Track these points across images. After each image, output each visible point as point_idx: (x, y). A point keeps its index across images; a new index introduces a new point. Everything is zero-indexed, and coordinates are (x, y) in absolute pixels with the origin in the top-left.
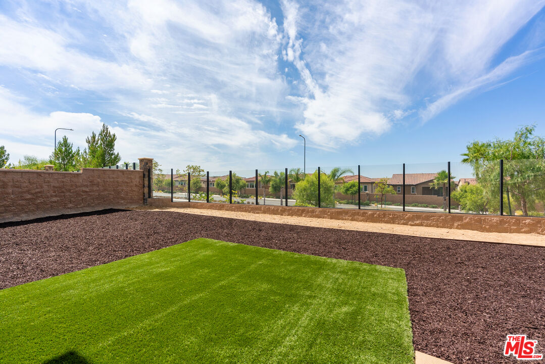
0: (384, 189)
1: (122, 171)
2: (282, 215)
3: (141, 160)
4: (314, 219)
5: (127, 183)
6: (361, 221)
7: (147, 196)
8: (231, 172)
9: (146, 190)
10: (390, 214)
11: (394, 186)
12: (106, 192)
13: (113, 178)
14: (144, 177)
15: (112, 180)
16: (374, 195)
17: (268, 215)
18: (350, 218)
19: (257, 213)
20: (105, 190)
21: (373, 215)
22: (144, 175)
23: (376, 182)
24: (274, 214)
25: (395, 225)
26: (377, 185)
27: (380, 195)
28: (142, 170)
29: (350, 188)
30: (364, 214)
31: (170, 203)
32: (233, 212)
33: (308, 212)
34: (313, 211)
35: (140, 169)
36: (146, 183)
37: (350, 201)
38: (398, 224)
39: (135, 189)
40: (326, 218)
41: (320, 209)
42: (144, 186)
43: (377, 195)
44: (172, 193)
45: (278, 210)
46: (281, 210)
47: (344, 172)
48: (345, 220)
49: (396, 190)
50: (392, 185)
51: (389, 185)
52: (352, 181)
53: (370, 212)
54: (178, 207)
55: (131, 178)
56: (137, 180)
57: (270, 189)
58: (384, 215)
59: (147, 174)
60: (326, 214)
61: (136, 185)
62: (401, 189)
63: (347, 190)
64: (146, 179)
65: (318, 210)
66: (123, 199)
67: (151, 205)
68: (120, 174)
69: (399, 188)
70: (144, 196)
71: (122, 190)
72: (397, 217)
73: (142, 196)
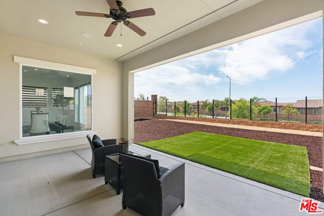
0: (290, 110)
1: (146, 101)
2: (228, 124)
3: (152, 96)
4: (248, 126)
5: (148, 107)
6: (277, 128)
7: (155, 113)
8: (198, 101)
9: (155, 110)
10: (297, 125)
11: (299, 109)
12: (140, 111)
13: (142, 104)
14: (154, 104)
15: (142, 105)
16: (282, 115)
17: (220, 124)
18: (271, 126)
19: (213, 123)
20: (140, 110)
21: (285, 125)
22: (154, 103)
23: (284, 105)
24: (223, 123)
25: (300, 131)
26: (284, 108)
27: (287, 115)
28: (153, 101)
29: (263, 109)
30: (279, 124)
31: (166, 116)
32: (200, 122)
33: (244, 122)
34: (247, 122)
35: (152, 100)
36: (155, 106)
37: (263, 118)
38: (302, 130)
39: (150, 109)
40: (255, 126)
41: (252, 121)
42: (154, 108)
43: (284, 114)
44: (167, 113)
45: (226, 121)
46: (228, 121)
47: (259, 100)
48: (267, 127)
49: (300, 112)
50: (296, 108)
51: (294, 108)
52: (264, 105)
53: (283, 123)
54: (169, 119)
55: (149, 104)
56: (151, 105)
57: (207, 110)
58: (293, 125)
59: (155, 102)
60: (255, 124)
61: (151, 108)
62: (304, 111)
63: (261, 111)
64: (155, 105)
65: (250, 122)
66: (146, 114)
67: (157, 118)
68: (145, 102)
69: (303, 110)
70: (154, 113)
71: (146, 110)
72: (301, 127)
73: (153, 113)
